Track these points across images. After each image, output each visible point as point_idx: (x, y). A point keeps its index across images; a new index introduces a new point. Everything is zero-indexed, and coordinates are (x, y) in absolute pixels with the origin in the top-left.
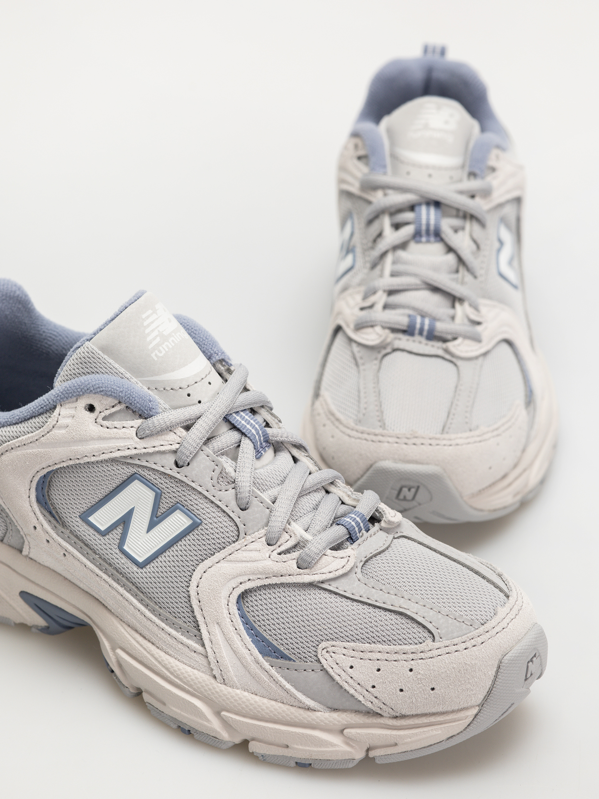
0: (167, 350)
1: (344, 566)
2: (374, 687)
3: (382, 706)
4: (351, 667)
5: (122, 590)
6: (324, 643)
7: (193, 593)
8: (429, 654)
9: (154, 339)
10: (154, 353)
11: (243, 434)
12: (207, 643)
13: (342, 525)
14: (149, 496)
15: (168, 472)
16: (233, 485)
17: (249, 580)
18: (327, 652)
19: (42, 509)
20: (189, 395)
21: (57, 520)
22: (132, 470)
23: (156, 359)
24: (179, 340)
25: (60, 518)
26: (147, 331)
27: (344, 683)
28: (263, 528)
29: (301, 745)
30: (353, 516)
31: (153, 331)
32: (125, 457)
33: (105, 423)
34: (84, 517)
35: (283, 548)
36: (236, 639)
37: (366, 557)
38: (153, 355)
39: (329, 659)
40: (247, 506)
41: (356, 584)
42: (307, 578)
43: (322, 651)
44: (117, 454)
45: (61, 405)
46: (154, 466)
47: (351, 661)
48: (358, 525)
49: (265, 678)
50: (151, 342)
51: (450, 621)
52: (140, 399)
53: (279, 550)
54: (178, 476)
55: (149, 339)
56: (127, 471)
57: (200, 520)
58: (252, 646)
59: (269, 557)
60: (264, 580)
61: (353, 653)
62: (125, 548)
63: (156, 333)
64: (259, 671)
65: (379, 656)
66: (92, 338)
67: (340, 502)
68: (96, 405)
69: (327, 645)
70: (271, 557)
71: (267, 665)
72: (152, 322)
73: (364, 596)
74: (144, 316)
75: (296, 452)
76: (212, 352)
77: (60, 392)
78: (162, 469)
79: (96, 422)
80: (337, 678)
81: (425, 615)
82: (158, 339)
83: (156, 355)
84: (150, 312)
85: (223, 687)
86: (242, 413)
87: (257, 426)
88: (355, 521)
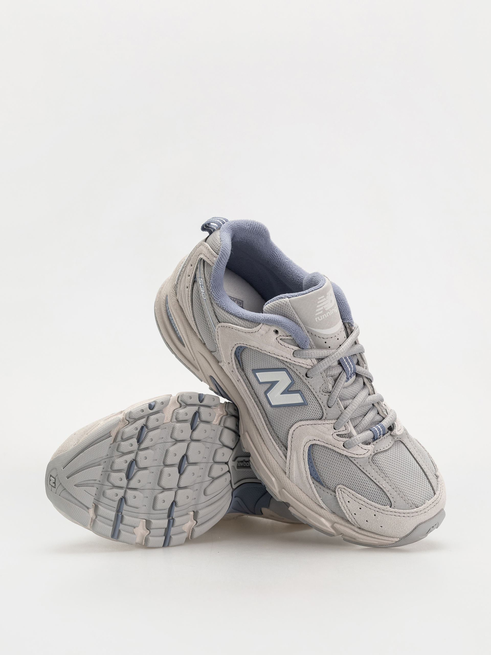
0: (324, 318)
1: (365, 454)
2: (355, 514)
3: (356, 523)
4: (349, 502)
5: (258, 411)
6: (341, 485)
7: (291, 432)
8: (386, 513)
9: (320, 311)
10: (317, 318)
11: (343, 369)
12: (288, 457)
13: (372, 432)
14: (289, 381)
15: (301, 376)
16: (329, 394)
17: (319, 440)
18: (341, 490)
19: (236, 359)
20: (325, 342)
21: (240, 365)
22: (285, 367)
23: (317, 321)
24: (331, 314)
25: (243, 366)
26: (318, 306)
27: (343, 507)
28: (335, 420)
29: (313, 520)
30: (379, 427)
31: (320, 307)
32: (284, 361)
33: (280, 341)
34: (255, 371)
35: (340, 433)
36: (302, 463)
37: (377, 451)
38: (316, 319)
39: (340, 494)
40: (332, 407)
41: (367, 464)
42: (345, 453)
43: (338, 489)
44: (281, 358)
45: (263, 324)
46: (295, 371)
47: (349, 499)
48: (380, 432)
49: (308, 486)
50: (317, 312)
51: (402, 501)
52: (301, 339)
53: (338, 433)
54: (305, 381)
55: (317, 310)
56: (282, 366)
57: (307, 403)
58: (308, 470)
59: (332, 435)
60: (326, 444)
61: (352, 496)
62: (268, 394)
63: (322, 308)
64: (307, 482)
65: (363, 503)
66: (290, 298)
67: (377, 413)
68: (279, 332)
69: (342, 487)
70: (333, 435)
71: (311, 483)
72: (322, 302)
73: (368, 471)
74: (319, 299)
75: (366, 380)
76: (346, 317)
77: (265, 319)
78: (299, 374)
79: (276, 339)
80: (340, 503)
81: (392, 493)
82: (322, 312)
83: (317, 319)
84: (323, 296)
85: (288, 479)
86: (348, 358)
87: (352, 366)
88: (379, 430)
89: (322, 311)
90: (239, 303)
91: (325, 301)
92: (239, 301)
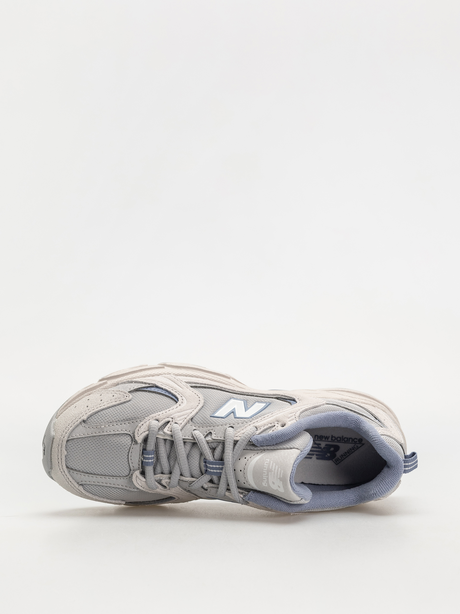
13: (150, 450)
86: (221, 471)
87: (212, 471)
88: (148, 458)
89: (271, 469)
90: (337, 459)
91: (277, 477)
92: (339, 461)
